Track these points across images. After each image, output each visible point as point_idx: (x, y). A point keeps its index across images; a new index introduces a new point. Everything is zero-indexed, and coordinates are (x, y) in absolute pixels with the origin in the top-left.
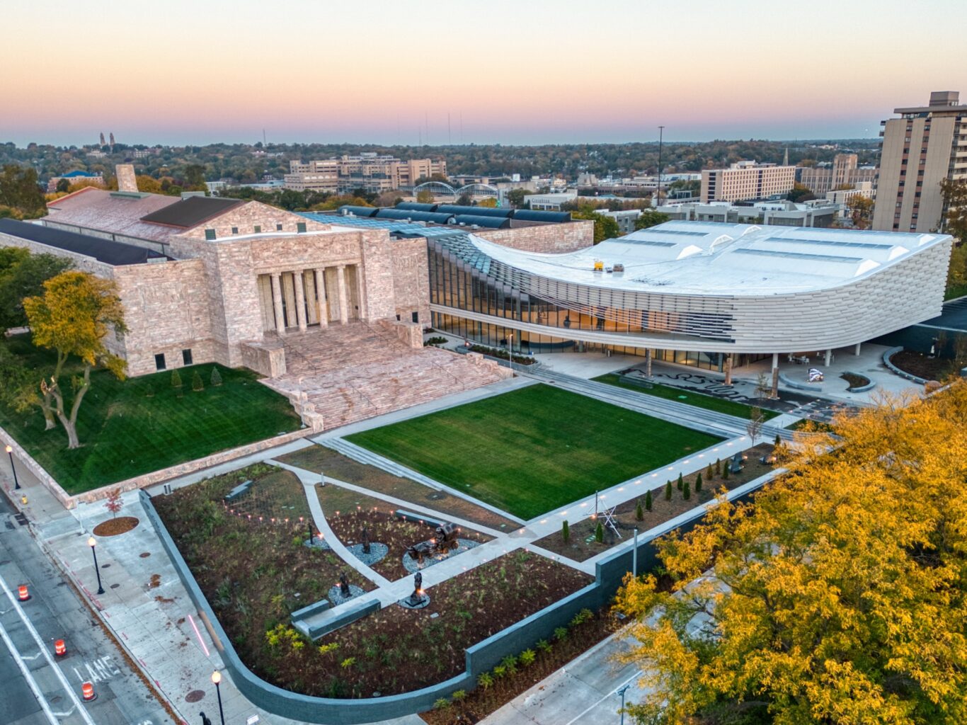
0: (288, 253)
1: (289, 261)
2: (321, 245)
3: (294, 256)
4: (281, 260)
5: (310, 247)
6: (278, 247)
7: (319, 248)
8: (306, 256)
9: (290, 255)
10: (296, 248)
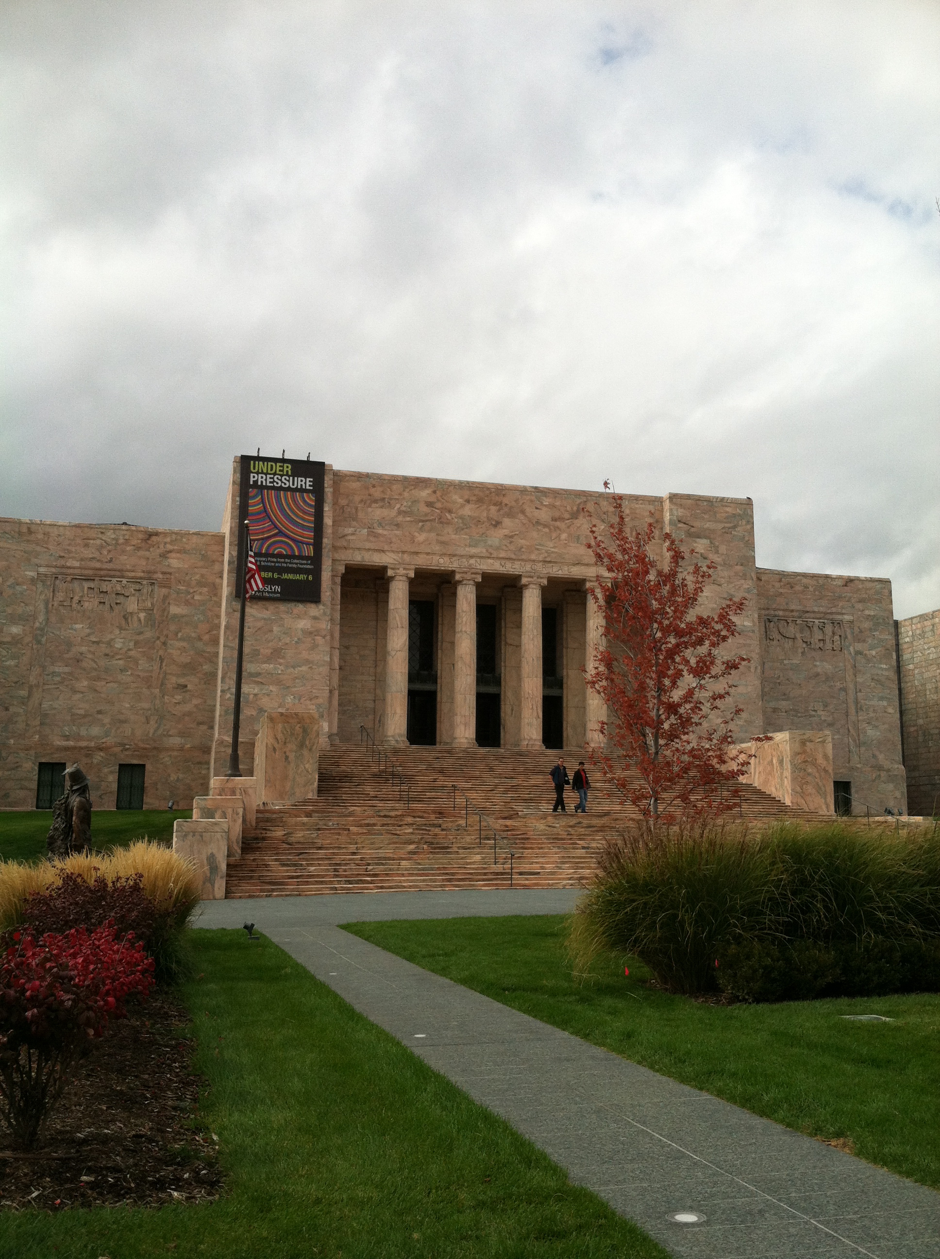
0: (443, 522)
1: (443, 543)
2: (544, 515)
3: (458, 530)
4: (421, 537)
5: (510, 515)
6: (415, 502)
7: (538, 523)
8: (496, 537)
9: (449, 529)
10: (467, 511)
